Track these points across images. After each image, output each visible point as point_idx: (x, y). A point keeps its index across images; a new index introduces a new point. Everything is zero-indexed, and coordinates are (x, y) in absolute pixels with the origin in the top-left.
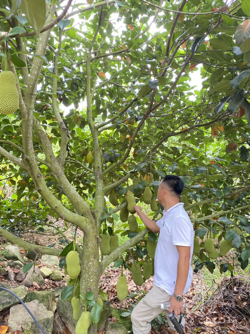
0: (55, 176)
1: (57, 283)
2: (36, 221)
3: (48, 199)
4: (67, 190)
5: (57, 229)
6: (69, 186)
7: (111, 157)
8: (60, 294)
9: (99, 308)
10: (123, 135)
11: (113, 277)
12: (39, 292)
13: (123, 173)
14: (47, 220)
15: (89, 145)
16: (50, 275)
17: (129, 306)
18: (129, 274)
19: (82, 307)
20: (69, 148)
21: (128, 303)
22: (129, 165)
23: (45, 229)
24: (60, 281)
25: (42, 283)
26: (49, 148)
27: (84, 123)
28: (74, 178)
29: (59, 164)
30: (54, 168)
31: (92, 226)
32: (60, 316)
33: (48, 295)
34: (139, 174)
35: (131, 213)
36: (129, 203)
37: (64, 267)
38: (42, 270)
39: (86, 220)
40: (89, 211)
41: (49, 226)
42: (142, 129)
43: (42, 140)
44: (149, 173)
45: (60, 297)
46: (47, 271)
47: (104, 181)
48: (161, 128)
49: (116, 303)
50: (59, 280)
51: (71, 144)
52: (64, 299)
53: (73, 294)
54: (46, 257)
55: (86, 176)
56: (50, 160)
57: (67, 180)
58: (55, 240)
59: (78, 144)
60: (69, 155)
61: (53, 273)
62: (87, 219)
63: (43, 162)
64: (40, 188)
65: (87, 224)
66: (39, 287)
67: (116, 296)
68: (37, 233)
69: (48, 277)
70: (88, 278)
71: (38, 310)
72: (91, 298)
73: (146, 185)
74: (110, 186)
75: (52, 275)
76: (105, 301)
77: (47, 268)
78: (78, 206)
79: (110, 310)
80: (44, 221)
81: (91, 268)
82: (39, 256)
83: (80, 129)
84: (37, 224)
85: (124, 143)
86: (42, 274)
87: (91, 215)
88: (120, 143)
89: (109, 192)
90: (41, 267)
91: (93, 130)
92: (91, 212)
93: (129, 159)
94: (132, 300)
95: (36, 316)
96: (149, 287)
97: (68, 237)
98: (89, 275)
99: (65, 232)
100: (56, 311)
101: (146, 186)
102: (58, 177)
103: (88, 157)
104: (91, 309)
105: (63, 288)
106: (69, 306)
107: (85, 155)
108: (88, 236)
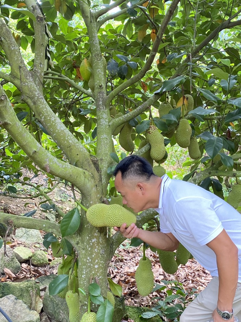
0: (29, 101)
1: (41, 270)
2: (2, 177)
3: (20, 138)
4: (51, 126)
5: (37, 188)
6: (53, 119)
7: (121, 69)
8: (48, 286)
9: (109, 307)
10: (140, 30)
11: (126, 260)
12: (14, 283)
13: (142, 98)
14: (20, 175)
15: (81, 49)
16: (30, 258)
17: (152, 303)
18: (151, 255)
19: (82, 306)
20: (49, 55)
21: (151, 298)
22: (151, 82)
23: (17, 189)
24: (45, 266)
25: (17, 270)
26: (15, 54)
27: (71, 10)
28: (60, 107)
29: (35, 81)
30: (26, 88)
31: (95, 182)
32: (49, 317)
33: (29, 287)
34: (169, 97)
35: (158, 162)
36: (152, 145)
37: (50, 247)
38: (17, 250)
39: (84, 173)
40: (88, 159)
41: (23, 184)
42: (173, 18)
43: (3, 39)
44: (186, 95)
45: (47, 290)
46: (24, 253)
47: (110, 109)
48: (208, 16)
49: (132, 299)
50: (43, 265)
51: (52, 49)
52: (54, 293)
53: (67, 286)
54: (22, 231)
55: (80, 104)
56: (19, 74)
57: (49, 109)
58: (35, 205)
59: (63, 48)
60: (49, 66)
61: (34, 255)
62: (86, 172)
63: (8, 78)
64: (6, 121)
65: (86, 180)
66: (14, 276)
67: (132, 288)
68: (5, 194)
69: (27, 261)
70: (91, 262)
71: (16, 309)
72: (97, 293)
73: (181, 116)
74: (121, 118)
75: (33, 258)
76: (117, 297)
77: (24, 248)
78: (70, 151)
79: (124, 309)
80: (15, 176)
81: (96, 248)
82: (11, 230)
83: (65, 21)
84: (4, 182)
85: (143, 45)
86: (17, 256)
87: (93, 166)
88: (135, 44)
89: (119, 129)
90: (14, 246)
91: (89, 19)
92: (92, 161)
93: (150, 73)
94: (156, 294)
95: (12, 318)
96: (183, 274)
97: (54, 200)
98: (92, 259)
99: (50, 193)
100: (42, 311)
101: (181, 118)
102: (35, 103)
103: (81, 69)
104: (97, 308)
105: (51, 277)
106: (62, 304)
107: (75, 67)
108: (89, 199)
